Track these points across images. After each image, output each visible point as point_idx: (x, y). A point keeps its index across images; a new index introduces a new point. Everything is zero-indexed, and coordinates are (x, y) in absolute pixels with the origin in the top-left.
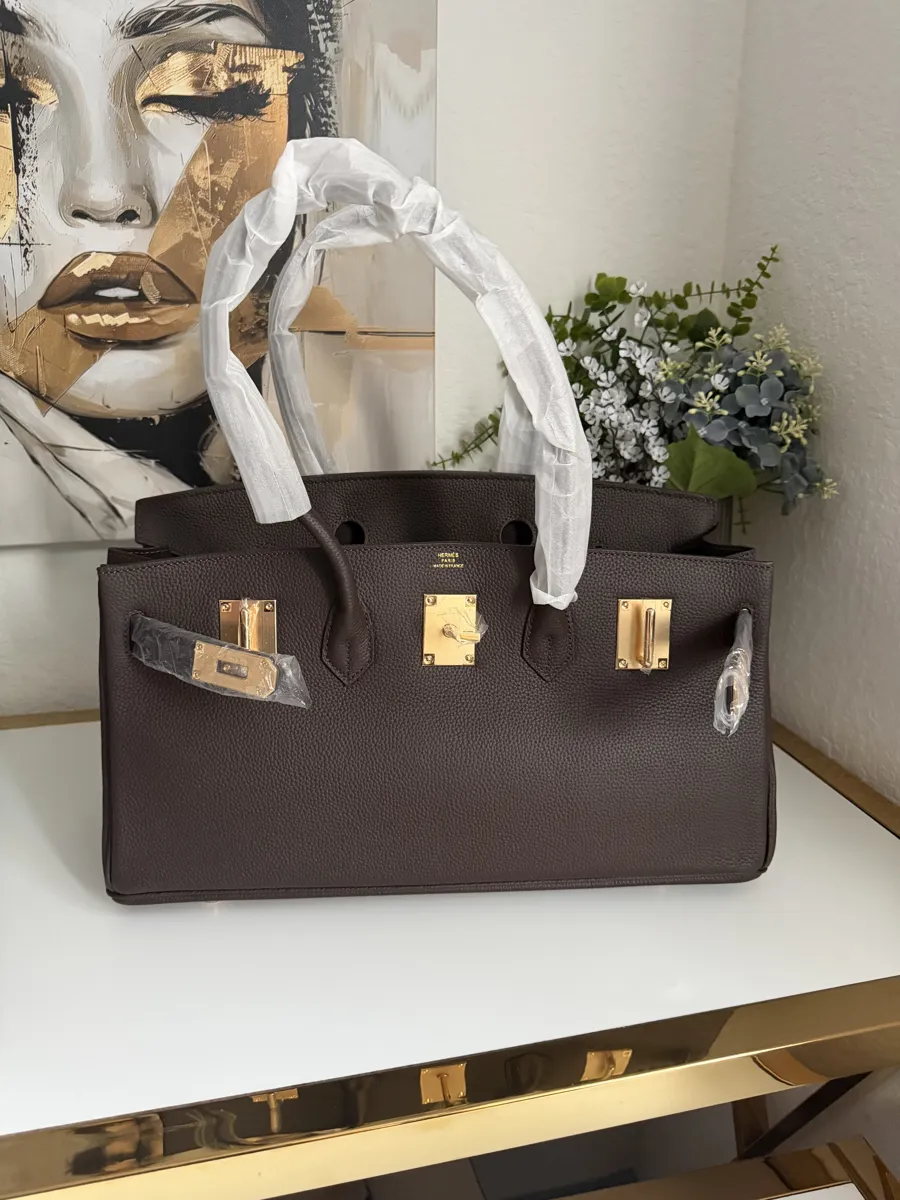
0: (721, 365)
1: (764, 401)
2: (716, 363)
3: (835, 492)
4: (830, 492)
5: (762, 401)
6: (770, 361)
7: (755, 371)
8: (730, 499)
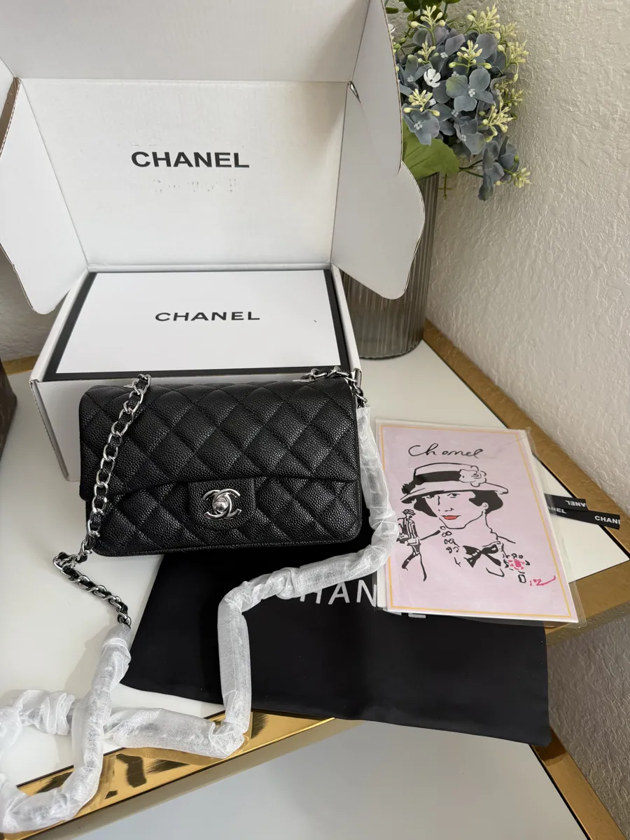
0: (434, 48)
1: (472, 93)
2: (429, 46)
3: (528, 181)
4: (523, 181)
5: (470, 92)
6: (481, 51)
7: (465, 61)
8: (437, 174)
